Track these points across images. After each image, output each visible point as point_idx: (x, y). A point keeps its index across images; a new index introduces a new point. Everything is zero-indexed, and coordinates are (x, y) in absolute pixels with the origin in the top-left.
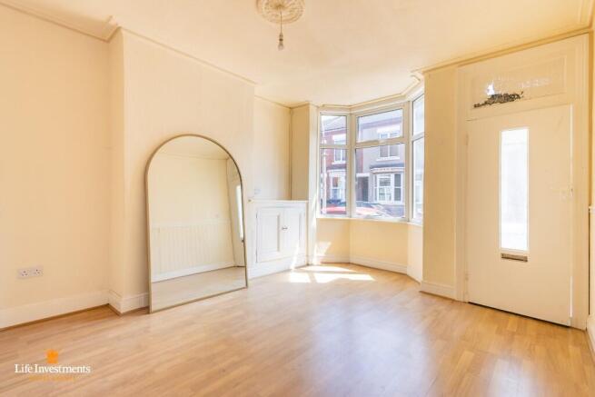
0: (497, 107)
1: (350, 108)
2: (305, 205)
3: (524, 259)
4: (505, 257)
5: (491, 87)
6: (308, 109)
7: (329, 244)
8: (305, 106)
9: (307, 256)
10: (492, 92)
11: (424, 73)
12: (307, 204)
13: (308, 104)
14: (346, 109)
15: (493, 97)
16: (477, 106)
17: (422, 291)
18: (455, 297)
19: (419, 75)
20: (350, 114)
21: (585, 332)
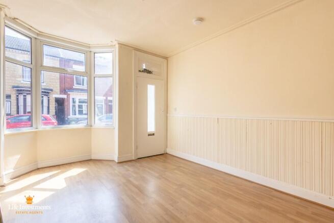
0: (146, 74)
3: (153, 134)
4: (149, 135)
5: (144, 65)
10: (144, 67)
11: (119, 43)
15: (145, 69)
16: (140, 71)
17: (118, 163)
18: (133, 158)
19: (115, 43)
20: (36, 38)
21: (167, 153)
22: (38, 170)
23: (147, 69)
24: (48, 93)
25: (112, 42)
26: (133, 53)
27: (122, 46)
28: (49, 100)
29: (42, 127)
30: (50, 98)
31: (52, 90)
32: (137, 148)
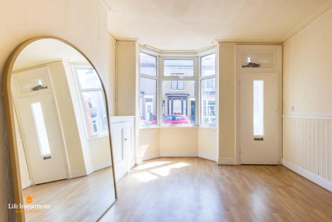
0: (251, 68)
1: (161, 52)
2: (133, 119)
3: (262, 139)
4: (255, 139)
5: (249, 59)
6: (134, 45)
7: (147, 146)
8: (132, 42)
9: (135, 158)
10: (249, 61)
11: (219, 42)
12: (135, 118)
13: (135, 41)
14: (157, 52)
15: (250, 63)
16: (243, 66)
17: (218, 165)
18: (236, 164)
19: (216, 43)
20: (159, 56)
21: (282, 165)
22: (160, 158)
23: (253, 62)
24: (186, 97)
25: (212, 42)
26: (235, 47)
27: (223, 44)
28: (187, 103)
29: (163, 125)
30: (188, 101)
31: (188, 95)
32: (239, 152)
